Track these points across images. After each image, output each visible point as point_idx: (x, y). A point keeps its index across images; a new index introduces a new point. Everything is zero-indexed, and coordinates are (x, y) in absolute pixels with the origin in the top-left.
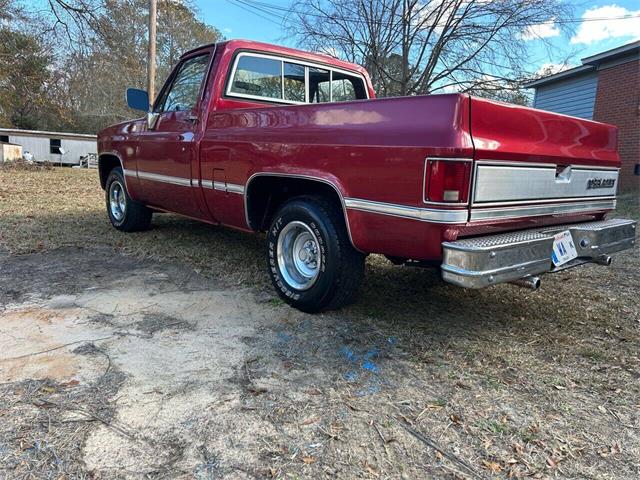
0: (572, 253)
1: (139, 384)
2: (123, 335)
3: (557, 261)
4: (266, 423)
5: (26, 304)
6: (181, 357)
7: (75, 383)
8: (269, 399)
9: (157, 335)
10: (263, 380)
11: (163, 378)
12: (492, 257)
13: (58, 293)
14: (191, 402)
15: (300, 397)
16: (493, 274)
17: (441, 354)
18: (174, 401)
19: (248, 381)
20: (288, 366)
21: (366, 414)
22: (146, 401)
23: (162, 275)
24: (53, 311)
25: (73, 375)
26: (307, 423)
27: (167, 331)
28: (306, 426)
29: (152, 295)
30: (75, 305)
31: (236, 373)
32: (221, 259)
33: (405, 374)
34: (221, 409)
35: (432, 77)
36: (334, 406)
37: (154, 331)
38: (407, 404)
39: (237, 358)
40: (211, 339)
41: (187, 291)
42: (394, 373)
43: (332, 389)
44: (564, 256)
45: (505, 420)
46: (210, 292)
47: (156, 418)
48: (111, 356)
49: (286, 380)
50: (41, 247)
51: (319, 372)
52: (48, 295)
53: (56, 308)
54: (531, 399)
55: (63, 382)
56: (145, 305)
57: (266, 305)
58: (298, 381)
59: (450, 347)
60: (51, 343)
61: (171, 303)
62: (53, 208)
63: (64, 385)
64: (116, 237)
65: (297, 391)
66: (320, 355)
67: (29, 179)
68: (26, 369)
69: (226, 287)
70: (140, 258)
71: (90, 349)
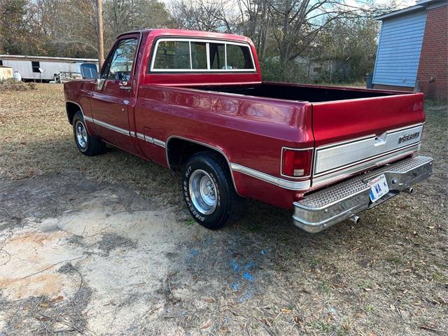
0: (385, 190)
1: (100, 298)
2: (90, 254)
3: (373, 198)
4: (180, 328)
5: (25, 229)
6: (127, 273)
7: (60, 298)
8: (182, 308)
9: (112, 253)
10: (179, 290)
11: (116, 291)
12: (325, 212)
13: (46, 217)
14: (133, 311)
15: (201, 305)
16: (326, 223)
17: (295, 263)
18: (123, 311)
19: (170, 292)
20: (196, 279)
21: (242, 318)
22: (106, 311)
23: (114, 196)
24: (43, 234)
25: (59, 291)
26: (205, 327)
27: (118, 249)
28: (204, 330)
29: (108, 216)
30: (58, 228)
31: (162, 285)
32: (154, 180)
33: (270, 282)
34: (152, 317)
35: (307, 9)
36: (223, 313)
37: (109, 249)
38: (268, 309)
39: (162, 272)
40: (146, 256)
41: (131, 212)
42: (262, 282)
43: (222, 297)
44: (379, 194)
45: (329, 320)
46: (146, 212)
47: (111, 326)
48: (83, 274)
49: (193, 291)
50: (32, 173)
51: (215, 283)
52: (39, 220)
53: (45, 232)
54: (349, 301)
55: (53, 298)
56: (104, 226)
57: (183, 224)
58: (201, 291)
59: (301, 256)
60: (44, 263)
61: (120, 223)
62: (38, 133)
63: (54, 300)
64: (83, 160)
65: (200, 300)
66: (216, 268)
67: (20, 102)
68: (29, 288)
69: (156, 207)
70: (100, 181)
71: (68, 269)
